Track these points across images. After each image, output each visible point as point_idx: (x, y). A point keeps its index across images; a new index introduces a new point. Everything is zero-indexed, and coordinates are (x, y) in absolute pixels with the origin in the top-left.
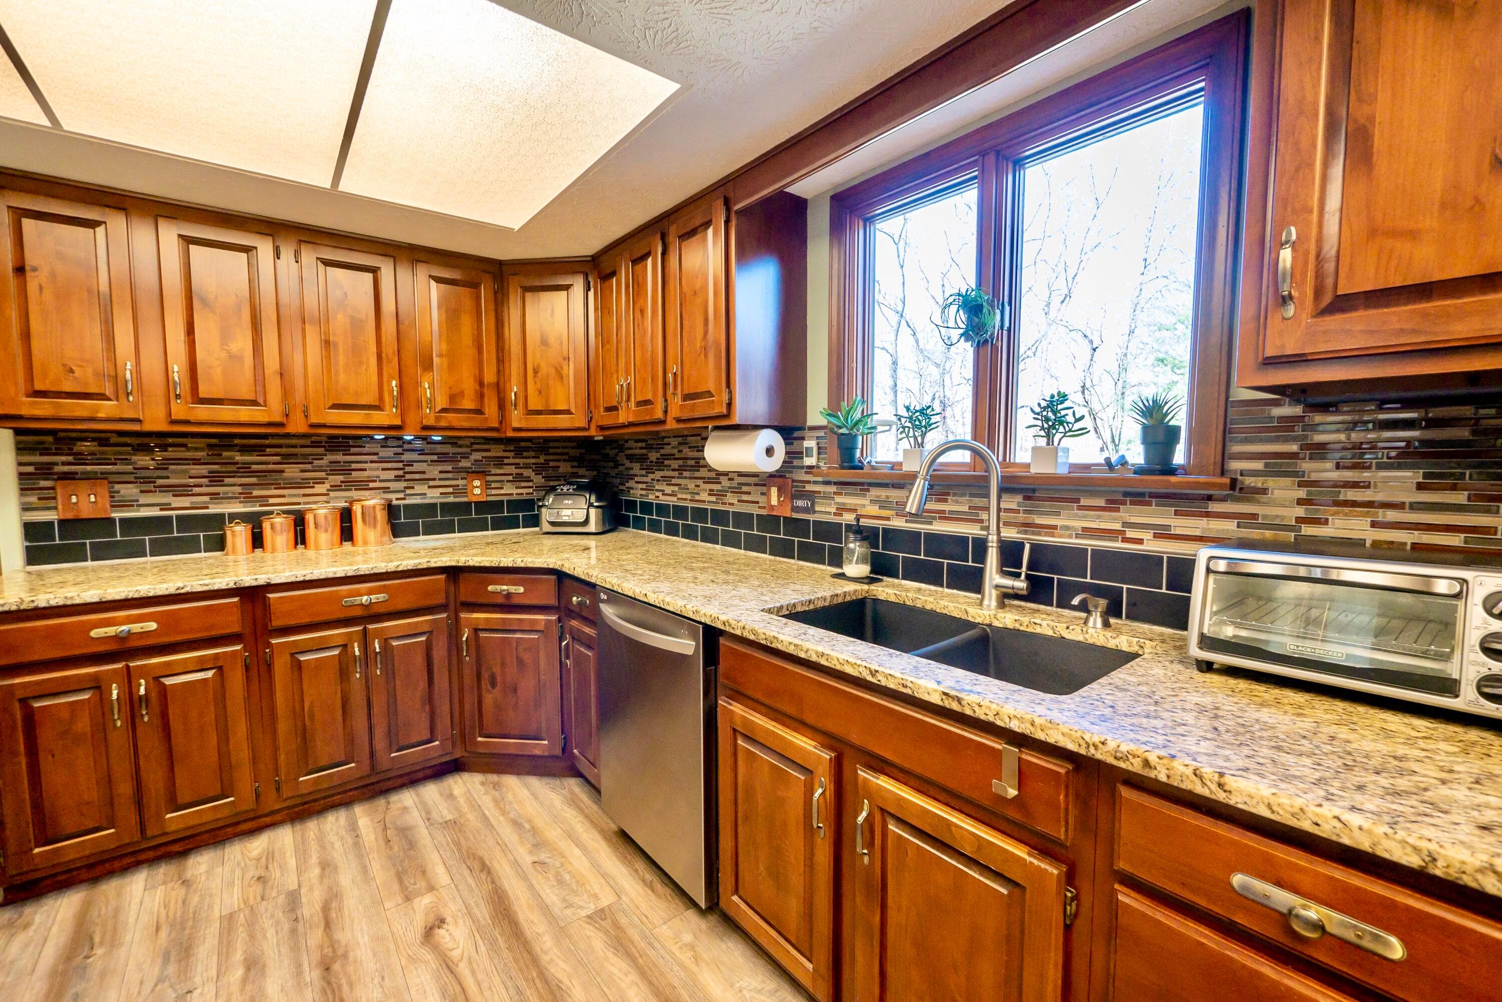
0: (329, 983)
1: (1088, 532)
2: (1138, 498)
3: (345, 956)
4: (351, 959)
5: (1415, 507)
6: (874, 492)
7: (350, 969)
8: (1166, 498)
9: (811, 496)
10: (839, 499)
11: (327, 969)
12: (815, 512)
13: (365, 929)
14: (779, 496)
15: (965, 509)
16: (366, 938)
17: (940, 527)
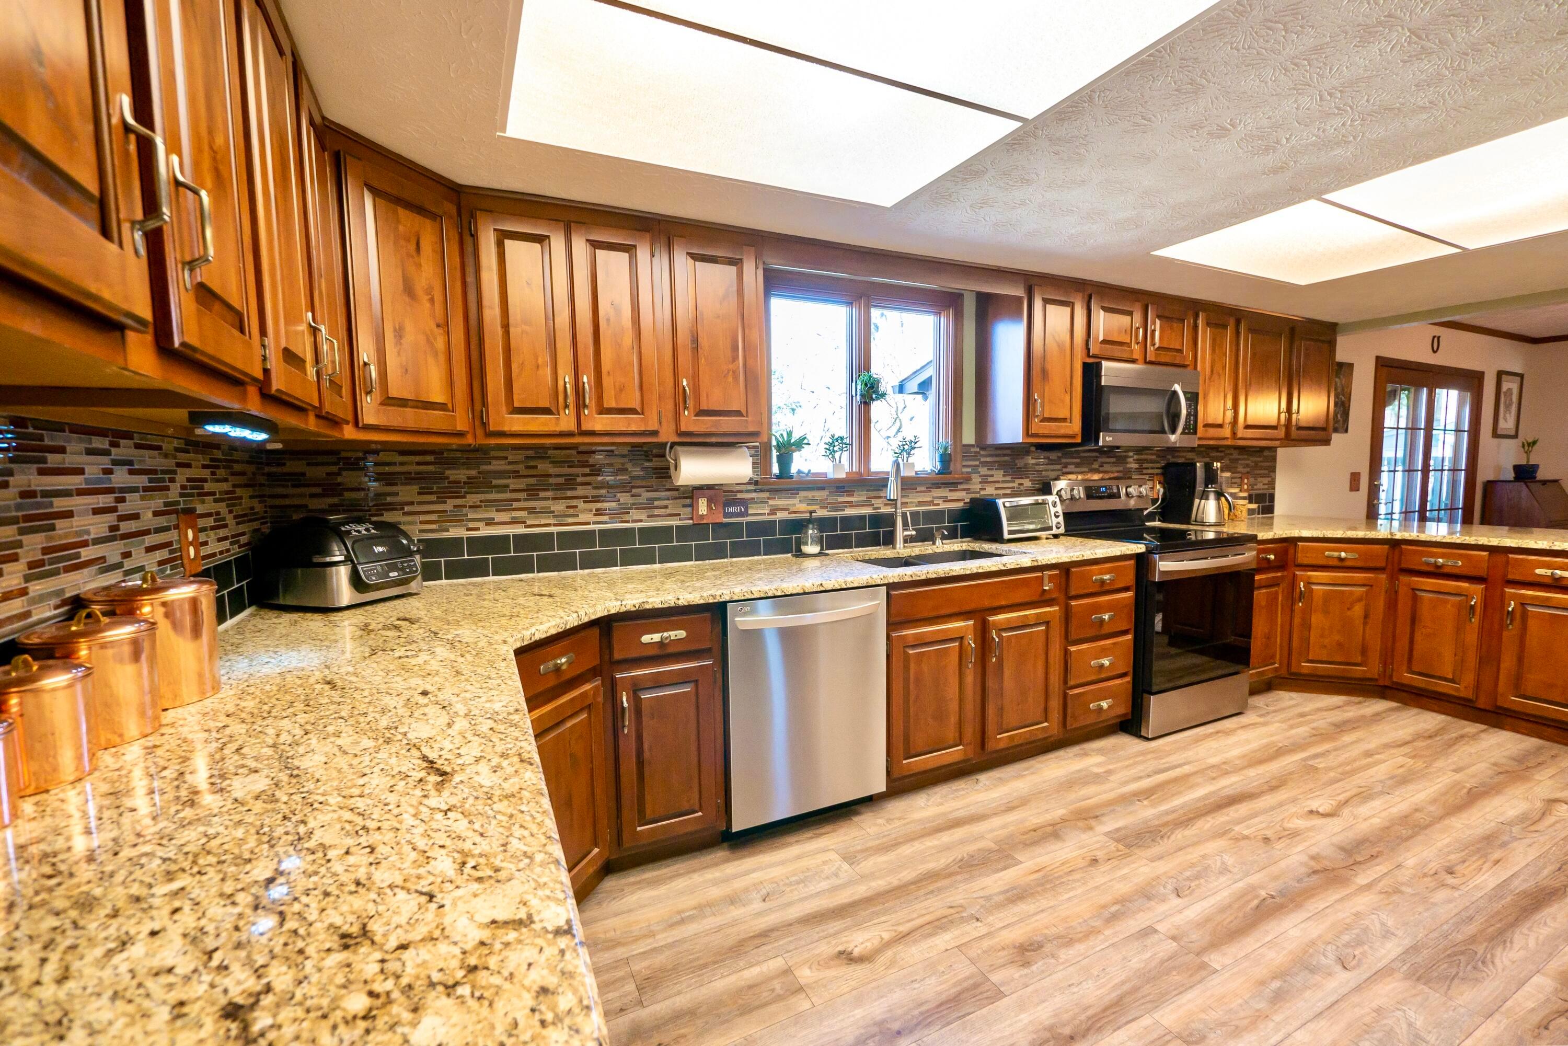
0: (1088, 1030)
1: (920, 504)
2: (938, 485)
3: (1050, 1028)
4: (1052, 1021)
5: (1004, 482)
6: (803, 494)
7: (1066, 1017)
8: (946, 484)
9: (744, 503)
10: (771, 502)
11: (1072, 1038)
12: (748, 515)
13: (1008, 1022)
14: (709, 506)
15: (864, 498)
16: (1023, 1016)
17: (850, 512)
